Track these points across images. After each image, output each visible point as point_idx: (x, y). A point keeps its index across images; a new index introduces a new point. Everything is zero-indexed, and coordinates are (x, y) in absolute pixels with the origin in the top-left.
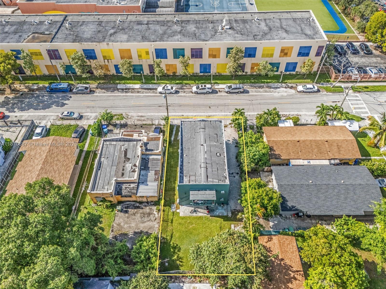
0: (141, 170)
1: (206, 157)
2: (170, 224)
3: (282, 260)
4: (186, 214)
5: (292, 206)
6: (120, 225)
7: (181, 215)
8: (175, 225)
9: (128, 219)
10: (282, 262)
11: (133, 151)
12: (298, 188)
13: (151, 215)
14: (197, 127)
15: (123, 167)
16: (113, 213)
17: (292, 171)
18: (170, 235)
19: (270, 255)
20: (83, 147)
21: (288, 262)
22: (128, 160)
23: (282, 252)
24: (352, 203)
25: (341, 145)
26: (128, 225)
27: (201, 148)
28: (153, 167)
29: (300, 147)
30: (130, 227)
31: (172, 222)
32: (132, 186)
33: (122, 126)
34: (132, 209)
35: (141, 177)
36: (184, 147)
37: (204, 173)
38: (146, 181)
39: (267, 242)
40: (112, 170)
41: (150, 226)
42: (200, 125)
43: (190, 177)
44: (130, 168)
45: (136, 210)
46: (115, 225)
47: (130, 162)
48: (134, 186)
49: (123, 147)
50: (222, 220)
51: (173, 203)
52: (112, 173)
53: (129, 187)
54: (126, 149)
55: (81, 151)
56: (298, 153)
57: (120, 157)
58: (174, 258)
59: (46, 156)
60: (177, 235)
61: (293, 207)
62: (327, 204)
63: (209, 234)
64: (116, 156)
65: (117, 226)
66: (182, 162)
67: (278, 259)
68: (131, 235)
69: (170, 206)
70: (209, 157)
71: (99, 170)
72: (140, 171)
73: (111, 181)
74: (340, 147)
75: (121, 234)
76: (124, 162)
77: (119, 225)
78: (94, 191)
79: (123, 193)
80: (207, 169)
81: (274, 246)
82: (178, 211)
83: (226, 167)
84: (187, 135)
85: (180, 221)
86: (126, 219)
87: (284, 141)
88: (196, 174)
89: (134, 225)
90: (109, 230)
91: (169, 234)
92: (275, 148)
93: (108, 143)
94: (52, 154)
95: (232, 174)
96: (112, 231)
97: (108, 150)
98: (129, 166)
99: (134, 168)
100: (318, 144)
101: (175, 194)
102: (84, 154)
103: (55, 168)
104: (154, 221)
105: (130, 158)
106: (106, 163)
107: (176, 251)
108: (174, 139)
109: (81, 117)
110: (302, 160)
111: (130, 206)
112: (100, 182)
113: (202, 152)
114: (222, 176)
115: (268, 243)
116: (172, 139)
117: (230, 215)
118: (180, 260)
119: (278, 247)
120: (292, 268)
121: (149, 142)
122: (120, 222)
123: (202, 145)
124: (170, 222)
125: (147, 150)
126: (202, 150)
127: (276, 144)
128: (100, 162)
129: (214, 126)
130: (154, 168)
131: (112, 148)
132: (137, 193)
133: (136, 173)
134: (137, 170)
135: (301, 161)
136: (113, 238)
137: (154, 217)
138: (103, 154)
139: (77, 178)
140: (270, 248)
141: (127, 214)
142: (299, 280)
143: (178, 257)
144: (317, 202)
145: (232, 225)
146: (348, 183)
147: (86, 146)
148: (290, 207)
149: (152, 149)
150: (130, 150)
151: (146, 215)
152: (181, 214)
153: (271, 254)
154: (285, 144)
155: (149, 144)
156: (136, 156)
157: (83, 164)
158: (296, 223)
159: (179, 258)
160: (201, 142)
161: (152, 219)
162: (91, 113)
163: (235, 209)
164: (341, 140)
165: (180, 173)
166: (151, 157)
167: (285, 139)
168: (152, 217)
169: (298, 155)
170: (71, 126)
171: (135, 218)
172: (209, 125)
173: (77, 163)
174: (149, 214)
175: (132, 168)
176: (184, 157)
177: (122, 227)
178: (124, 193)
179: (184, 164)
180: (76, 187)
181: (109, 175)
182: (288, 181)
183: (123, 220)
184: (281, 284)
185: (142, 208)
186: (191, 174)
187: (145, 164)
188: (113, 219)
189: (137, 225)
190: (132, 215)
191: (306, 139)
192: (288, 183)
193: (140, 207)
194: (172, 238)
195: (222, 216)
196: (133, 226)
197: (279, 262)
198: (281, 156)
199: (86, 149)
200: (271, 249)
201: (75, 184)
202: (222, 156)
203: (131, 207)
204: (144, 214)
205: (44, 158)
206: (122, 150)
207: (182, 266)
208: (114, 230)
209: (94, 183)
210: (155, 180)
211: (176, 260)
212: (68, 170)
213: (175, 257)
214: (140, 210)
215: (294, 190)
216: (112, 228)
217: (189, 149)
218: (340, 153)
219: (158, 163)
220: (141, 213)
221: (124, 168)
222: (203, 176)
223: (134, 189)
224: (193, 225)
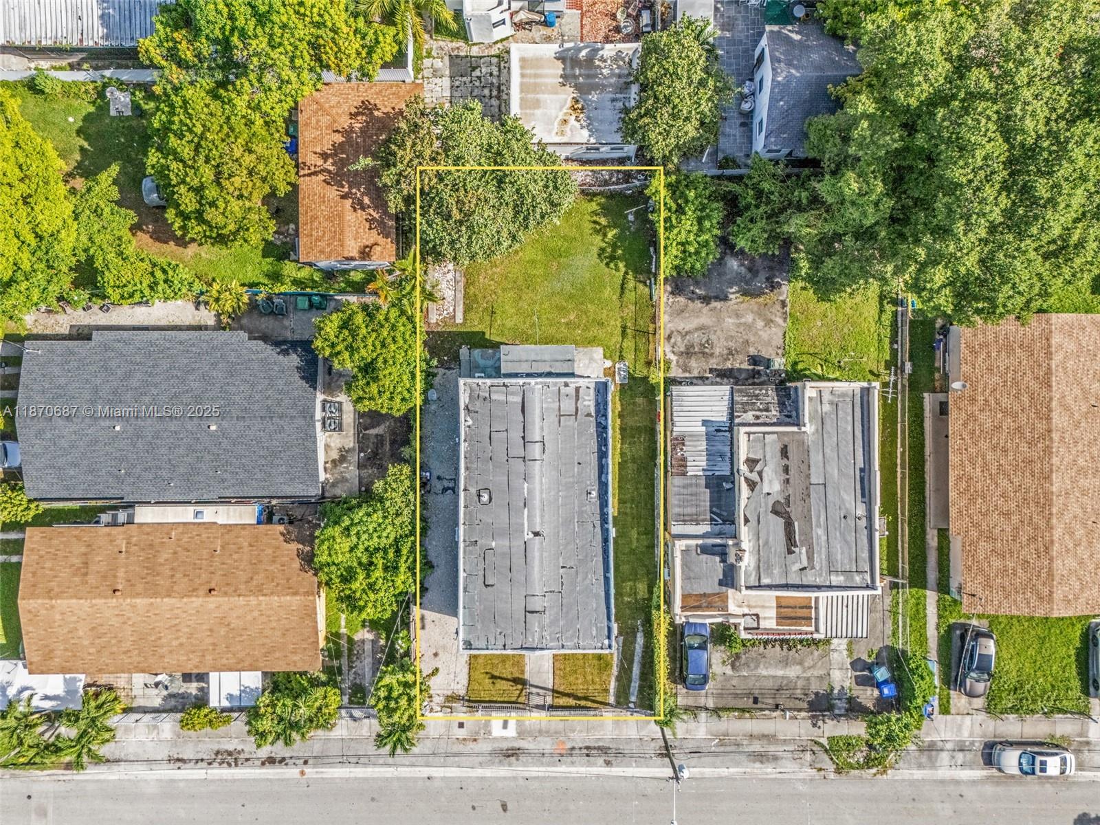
0: (731, 478)
1: (526, 485)
2: (629, 324)
3: (343, 197)
4: (585, 354)
5: (288, 354)
6: (764, 320)
7: (600, 350)
8: (616, 320)
9: (745, 337)
10: (346, 190)
11: (766, 543)
12: (256, 407)
13: (682, 349)
14: (554, 622)
15: (787, 481)
16: (793, 357)
17: (258, 476)
18: (627, 291)
19: (371, 211)
20: (942, 608)
21: (333, 193)
22: (779, 508)
23: (341, 216)
24: (113, 364)
25: (75, 575)
26: (743, 320)
27: (542, 523)
28: (694, 489)
29: (212, 569)
30: (737, 316)
31: (624, 328)
32: (750, 414)
33: (825, 706)
34: (740, 370)
35: (727, 449)
36: (598, 529)
37: (534, 422)
38: (710, 438)
39: (376, 244)
40: (822, 469)
41: (685, 318)
42: (542, 628)
43: (577, 409)
44: (764, 474)
45: (728, 365)
46: (780, 321)
47: (771, 501)
48: (745, 415)
49: (805, 563)
50: (487, 336)
51: (623, 389)
52: (821, 457)
53: (758, 413)
54: (790, 552)
55: (943, 587)
56: (223, 547)
57: (807, 518)
58: (615, 232)
59: (1050, 528)
60: (610, 293)
61: (285, 353)
62: (186, 361)
63: (524, 297)
64: (818, 526)
65: (773, 318)
66: (602, 469)
67: (353, 199)
68: (733, 291)
69: (631, 377)
70: (517, 481)
71: (862, 470)
72: (732, 473)
73: (817, 430)
74: (79, 569)
75: (758, 296)
76: (788, 499)
77: (769, 322)
78: (863, 389)
79: (774, 394)
80: (523, 438)
81: (357, 232)
82: (609, 364)
83: (463, 447)
84: (588, 581)
85: (601, 334)
86: (752, 339)
87: (260, 591)
88: (557, 419)
89: (726, 320)
90: (792, 306)
91: (630, 296)
92: (297, 564)
93: (858, 579)
94: (1035, 539)
95: (445, 490)
96: (784, 304)
97: (850, 548)
98: (772, 485)
99: (754, 476)
100: (149, 578)
101: (621, 416)
102: (932, 575)
103: (1004, 483)
104: (672, 332)
105: (772, 517)
106: (845, 497)
107: (609, 250)
108: (634, 641)
109: (990, 754)
110: (220, 522)
111: (747, 379)
112: (848, 423)
113: (537, 503)
114: (479, 416)
115: (371, 241)
116: (640, 639)
117: (464, 351)
118: (598, 227)
119: (347, 229)
120: (324, 181)
121: (717, 589)
122: (767, 328)
123: (536, 534)
124: (628, 331)
125: (722, 552)
126: (538, 513)
127: (288, 580)
128: (866, 500)
129: (492, 625)
130: (691, 485)
131: (839, 557)
132: (732, 394)
133: (743, 457)
134: (744, 468)
135: (221, 520)
136: (779, 285)
137: (675, 343)
138: (865, 532)
139: (927, 478)
140: (370, 229)
141: (751, 354)
142: (315, 153)
143: (605, 235)
144: (214, 365)
145: (461, 321)
146: (103, 424)
147: (935, 611)
148: (295, 351)
149: (704, 557)
150: (778, 550)
151: (696, 349)
152: (598, 352)
153: (370, 215)
154: (259, 578)
155: (717, 581)
156: (753, 519)
157: (924, 532)
158: (287, 328)
159: (601, 231)
160: (542, 550)
161: (679, 339)
162: (957, 782)
163: (449, 369)
164: (67, 598)
165: (605, 428)
166: (705, 528)
167: (253, 601)
168: (679, 344)
169: (227, 537)
170: (1015, 709)
171: (726, 339)
172: (509, 632)
173: (943, 534)
174: (688, 353)
175: (760, 474)
176: (596, 487)
177: (759, 314)
178: (770, 392)
179: (594, 459)
180: (923, 446)
181: (827, 451)
182: (282, 430)
183: (760, 337)
184: (357, 143)
185: (711, 370)
186: (571, 422)
187: (720, 499)
188: (787, 339)
189: (720, 320)
190: (736, 350)
191: (185, 600)
192: (282, 422)
193: (718, 376)
194: (623, 284)
195: (487, 347)
196: (730, 317)
197: (354, 191)
198: (282, 534)
199: (931, 597)
200: (367, 225)
201: (927, 457)
202: (473, 490)
203: (743, 376)
204: (703, 353)
205: (1054, 521)
206: (804, 550)
207: (594, 213)
208: (778, 306)
209: (866, 419)
210: (680, 441)
211: (609, 226)
212: (960, 478)
213: (611, 234)
214: (715, 366)
215: (269, 402)
216: (786, 313)
217: (581, 522)
218: (89, 546)
219: (680, 506)
220: (712, 355)
221: (784, 477)
222: (537, 412)
223: (742, 404)
224: (566, 320)
